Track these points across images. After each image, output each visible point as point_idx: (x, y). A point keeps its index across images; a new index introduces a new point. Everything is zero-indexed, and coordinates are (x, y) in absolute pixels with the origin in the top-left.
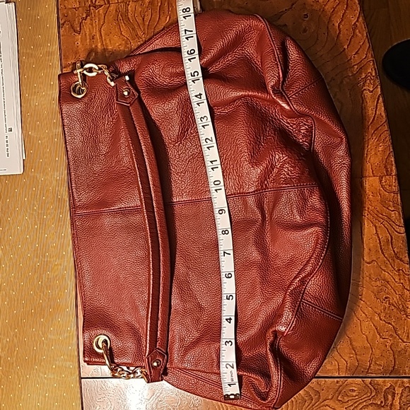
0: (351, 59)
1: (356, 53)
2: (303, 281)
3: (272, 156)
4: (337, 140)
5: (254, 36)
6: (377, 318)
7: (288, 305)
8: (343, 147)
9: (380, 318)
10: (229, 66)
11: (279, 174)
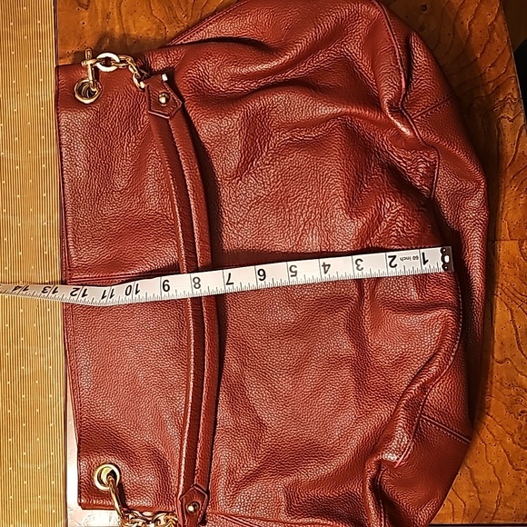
0: (485, 73)
1: (493, 65)
2: (424, 388)
3: (381, 203)
4: (471, 186)
5: (361, 28)
6: (509, 441)
7: (401, 422)
8: (480, 194)
9: (513, 440)
10: (320, 70)
11: (388, 230)
